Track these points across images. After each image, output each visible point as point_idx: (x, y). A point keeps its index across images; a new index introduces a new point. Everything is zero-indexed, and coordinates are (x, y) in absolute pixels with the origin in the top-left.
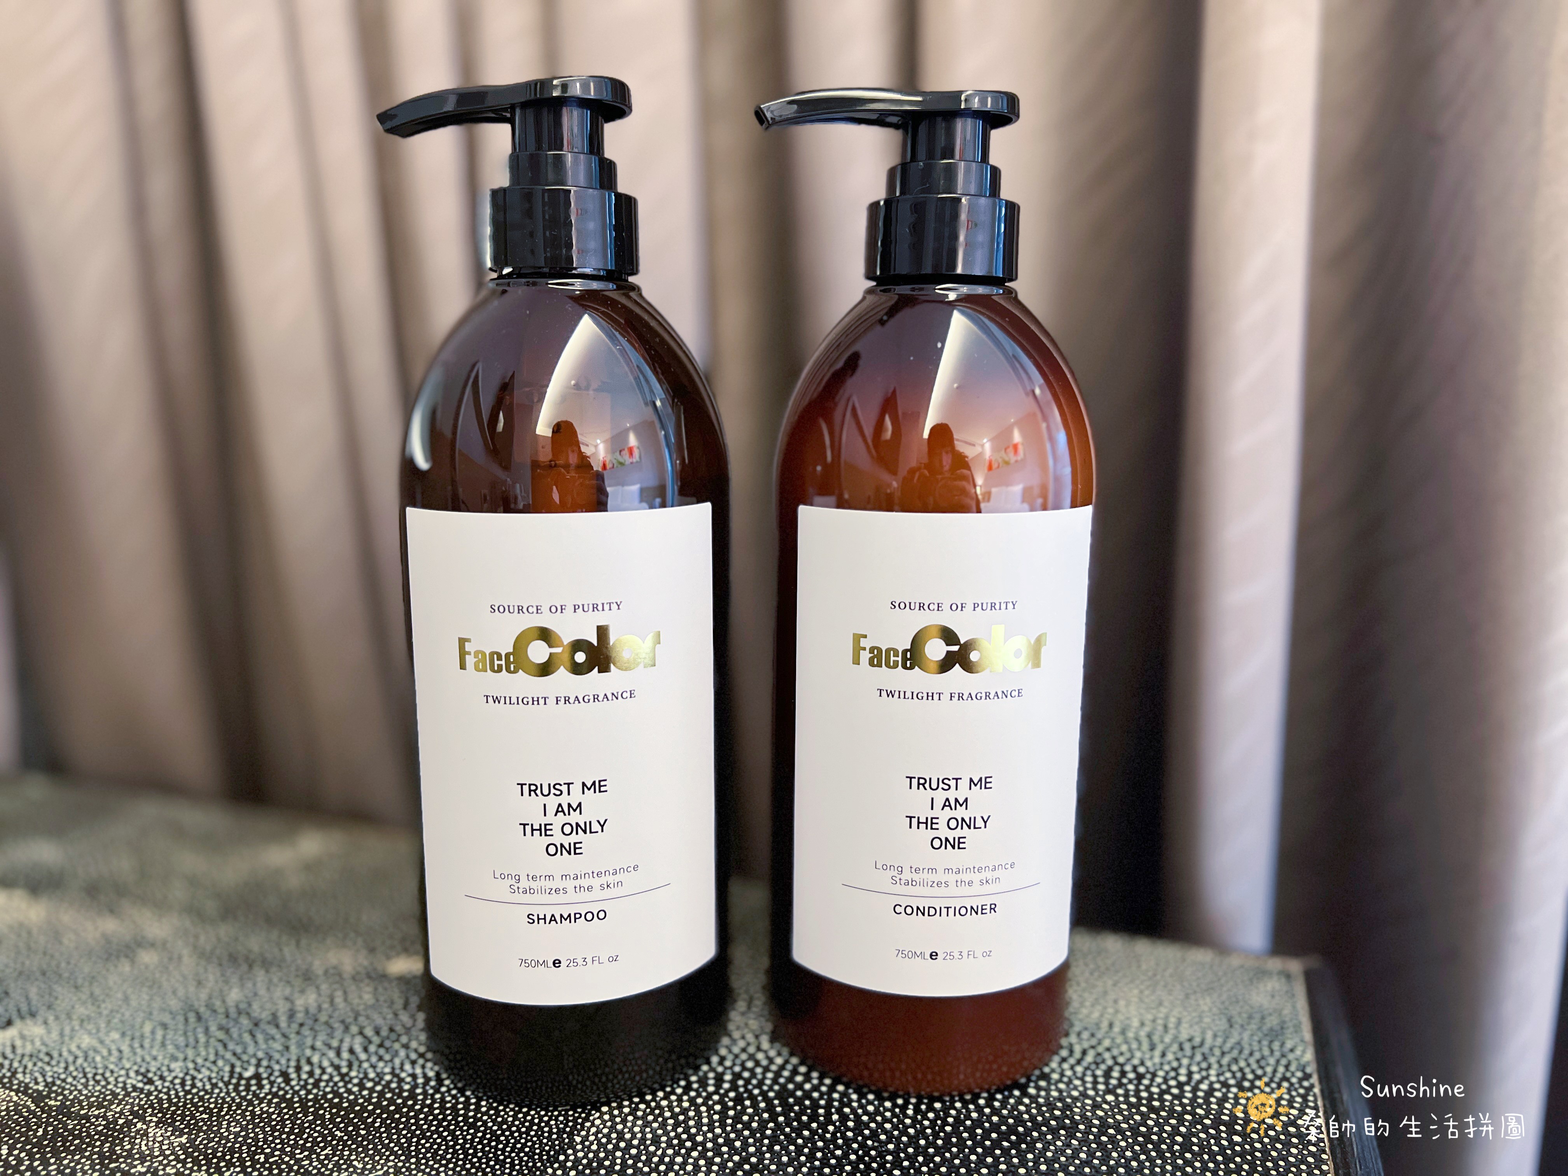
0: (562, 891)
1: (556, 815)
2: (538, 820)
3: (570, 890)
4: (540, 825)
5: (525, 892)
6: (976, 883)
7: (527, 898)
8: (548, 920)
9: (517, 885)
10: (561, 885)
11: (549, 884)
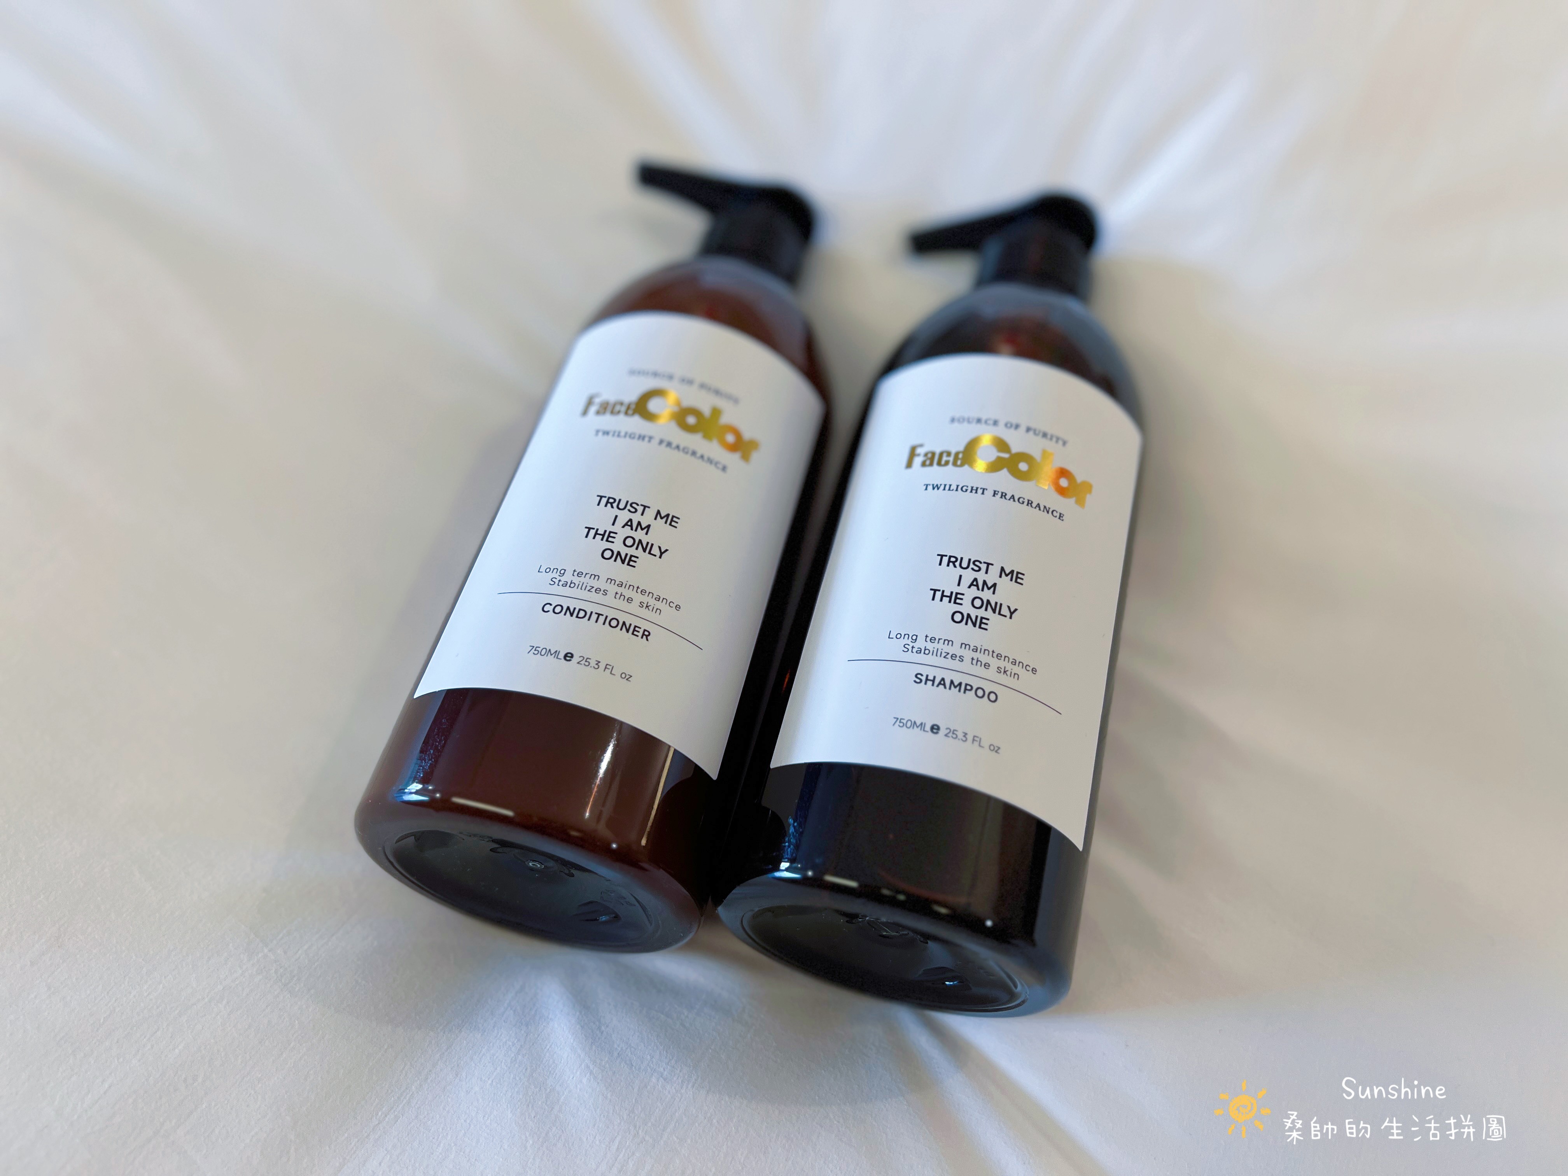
0: (958, 658)
1: (969, 587)
2: (950, 588)
3: (967, 660)
4: (952, 593)
5: (919, 651)
6: (636, 602)
7: (921, 658)
8: (937, 682)
9: (912, 644)
10: (959, 652)
11: (947, 648)
